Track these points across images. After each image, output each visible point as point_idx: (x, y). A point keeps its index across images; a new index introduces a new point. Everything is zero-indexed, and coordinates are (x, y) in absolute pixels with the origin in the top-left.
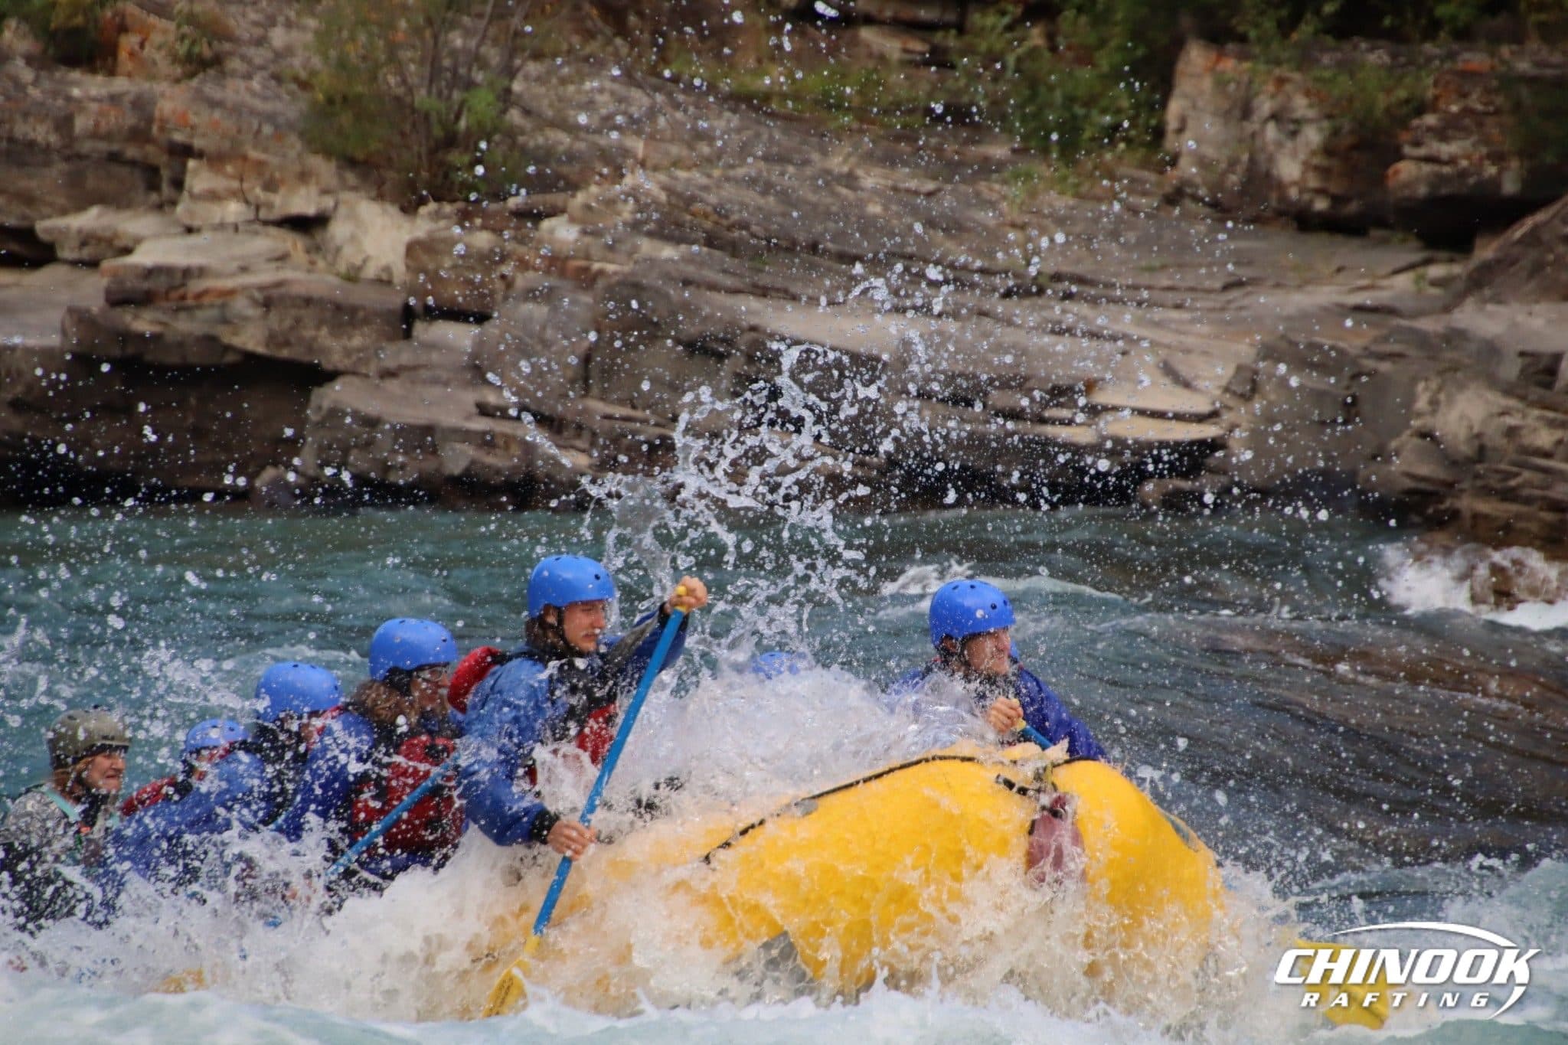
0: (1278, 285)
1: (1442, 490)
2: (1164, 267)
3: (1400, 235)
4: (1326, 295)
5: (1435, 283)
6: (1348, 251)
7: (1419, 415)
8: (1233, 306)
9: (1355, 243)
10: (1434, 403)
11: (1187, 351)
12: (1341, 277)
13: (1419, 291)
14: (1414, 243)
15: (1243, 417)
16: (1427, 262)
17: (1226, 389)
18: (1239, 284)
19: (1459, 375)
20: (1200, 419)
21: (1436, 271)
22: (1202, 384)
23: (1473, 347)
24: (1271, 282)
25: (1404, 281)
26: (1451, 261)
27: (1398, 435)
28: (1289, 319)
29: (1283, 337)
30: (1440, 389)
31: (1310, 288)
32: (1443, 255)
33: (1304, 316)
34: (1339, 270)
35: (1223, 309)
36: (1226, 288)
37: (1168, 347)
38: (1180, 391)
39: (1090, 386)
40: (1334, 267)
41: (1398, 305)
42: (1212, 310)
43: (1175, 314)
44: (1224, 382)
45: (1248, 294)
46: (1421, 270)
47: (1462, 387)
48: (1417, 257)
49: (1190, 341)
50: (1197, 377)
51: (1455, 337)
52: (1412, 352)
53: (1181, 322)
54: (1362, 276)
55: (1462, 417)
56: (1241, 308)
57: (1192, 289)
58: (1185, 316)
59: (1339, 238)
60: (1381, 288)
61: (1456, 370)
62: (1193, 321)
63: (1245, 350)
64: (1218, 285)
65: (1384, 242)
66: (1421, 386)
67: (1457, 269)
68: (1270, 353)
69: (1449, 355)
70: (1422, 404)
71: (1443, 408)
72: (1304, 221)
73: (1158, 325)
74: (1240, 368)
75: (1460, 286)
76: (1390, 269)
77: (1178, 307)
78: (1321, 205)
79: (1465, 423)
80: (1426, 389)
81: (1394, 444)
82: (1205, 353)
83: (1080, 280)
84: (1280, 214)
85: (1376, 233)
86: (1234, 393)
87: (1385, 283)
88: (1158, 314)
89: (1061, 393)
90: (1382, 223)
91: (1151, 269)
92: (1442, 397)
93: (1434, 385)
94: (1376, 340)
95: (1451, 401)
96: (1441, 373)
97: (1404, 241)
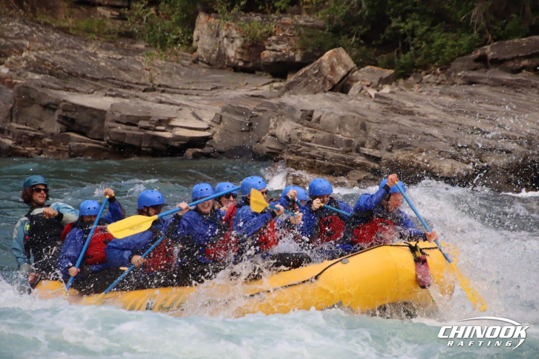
0: (228, 89)
1: (278, 152)
2: (193, 83)
3: (265, 74)
4: (242, 92)
5: (275, 88)
6: (249, 78)
7: (271, 129)
8: (214, 95)
9: (251, 76)
10: (275, 125)
11: (200, 109)
12: (247, 86)
13: (271, 91)
14: (269, 76)
15: (217, 129)
16: (273, 82)
17: (212, 121)
18: (216, 88)
19: (283, 117)
20: (205, 130)
21: (276, 85)
22: (204, 119)
23: (287, 108)
24: (225, 88)
25: (266, 88)
26: (281, 81)
27: (265, 135)
28: (231, 99)
29: (230, 105)
30: (277, 121)
31: (237, 90)
32: (278, 80)
33: (236, 98)
34: (247, 84)
35: (211, 96)
36: (212, 89)
37: (195, 108)
38: (198, 121)
39: (170, 119)
40: (245, 83)
41: (264, 95)
42: (208, 96)
43: (196, 97)
44: (211, 119)
45: (218, 91)
46: (271, 84)
47: (284, 120)
48: (271, 80)
49: (201, 106)
50: (204, 117)
51: (282, 105)
52: (269, 109)
53: (198, 100)
54: (253, 86)
55: (284, 129)
56: (216, 96)
57: (202, 90)
58: (200, 98)
59: (247, 74)
60: (259, 90)
61: (282, 115)
62: (202, 99)
63: (218, 109)
64: (210, 89)
65: (260, 75)
66: (271, 120)
67: (282, 84)
68: (225, 109)
69: (279, 110)
70: (272, 125)
71: (278, 127)
72: (236, 69)
73: (191, 100)
74: (216, 114)
75: (283, 89)
76: (262, 84)
77: (197, 95)
78: (241, 64)
79: (285, 131)
80: (273, 121)
81: (263, 138)
82: (205, 109)
83: (167, 87)
84: (228, 66)
85: (257, 73)
86: (215, 122)
87: (260, 88)
88: (191, 98)
89: (160, 122)
90: (259, 70)
91: (189, 83)
92: (278, 123)
93: (275, 120)
94: (258, 106)
95: (280, 125)
96: (277, 116)
97: (266, 75)
